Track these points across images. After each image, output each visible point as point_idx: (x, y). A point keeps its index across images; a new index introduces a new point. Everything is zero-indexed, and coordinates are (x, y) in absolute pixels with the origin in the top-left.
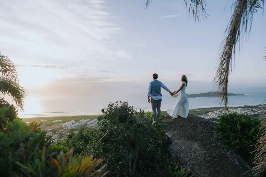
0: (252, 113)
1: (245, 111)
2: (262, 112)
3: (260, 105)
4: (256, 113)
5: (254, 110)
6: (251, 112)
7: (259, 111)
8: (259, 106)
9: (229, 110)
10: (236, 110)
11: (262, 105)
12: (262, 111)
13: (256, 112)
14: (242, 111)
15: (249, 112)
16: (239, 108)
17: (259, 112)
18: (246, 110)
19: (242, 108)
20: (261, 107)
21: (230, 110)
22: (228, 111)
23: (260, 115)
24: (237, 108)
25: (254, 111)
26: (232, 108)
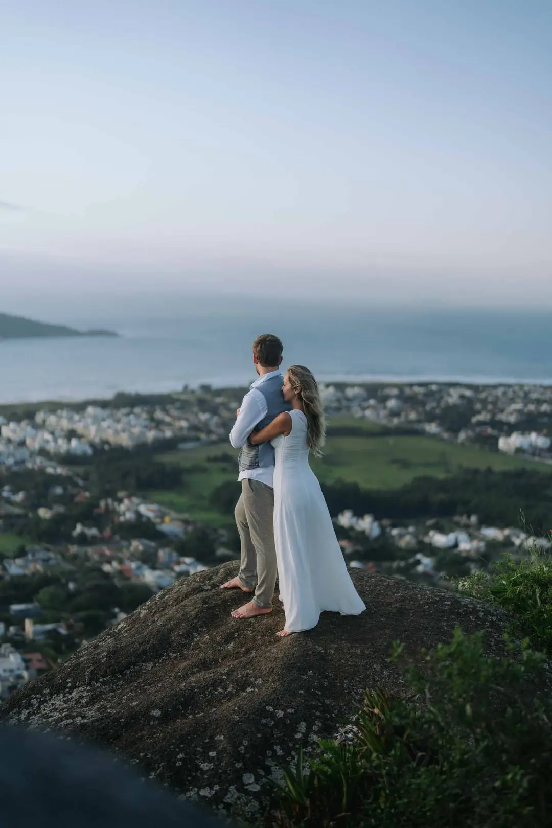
0: (151, 435)
1: (118, 421)
2: (194, 428)
3: (186, 388)
4: (168, 434)
5: (159, 414)
6: (146, 427)
7: (180, 419)
8: (183, 397)
9: (40, 417)
10: (76, 417)
11: (193, 392)
12: (192, 418)
13: (169, 425)
14: (105, 424)
15: (135, 426)
16: (90, 410)
17: (181, 429)
18: (124, 420)
19: (103, 404)
20: (192, 398)
21: (44, 421)
22: (37, 427)
23: (185, 439)
24: (80, 408)
25: (159, 424)
26: (54, 407)
